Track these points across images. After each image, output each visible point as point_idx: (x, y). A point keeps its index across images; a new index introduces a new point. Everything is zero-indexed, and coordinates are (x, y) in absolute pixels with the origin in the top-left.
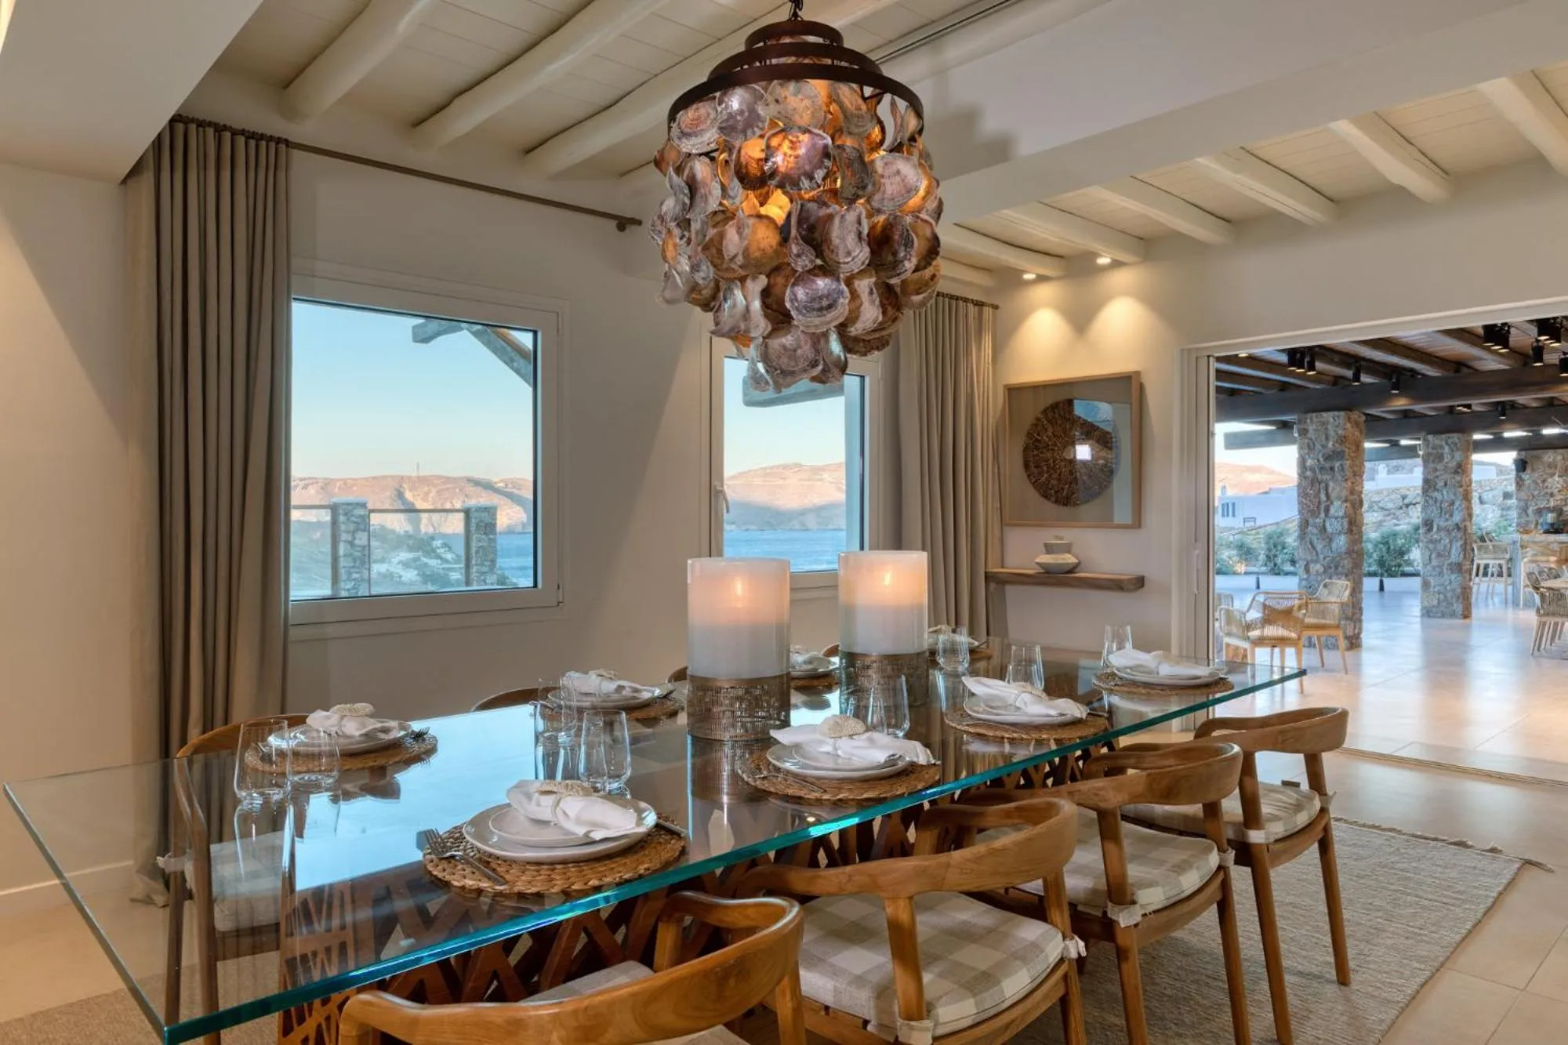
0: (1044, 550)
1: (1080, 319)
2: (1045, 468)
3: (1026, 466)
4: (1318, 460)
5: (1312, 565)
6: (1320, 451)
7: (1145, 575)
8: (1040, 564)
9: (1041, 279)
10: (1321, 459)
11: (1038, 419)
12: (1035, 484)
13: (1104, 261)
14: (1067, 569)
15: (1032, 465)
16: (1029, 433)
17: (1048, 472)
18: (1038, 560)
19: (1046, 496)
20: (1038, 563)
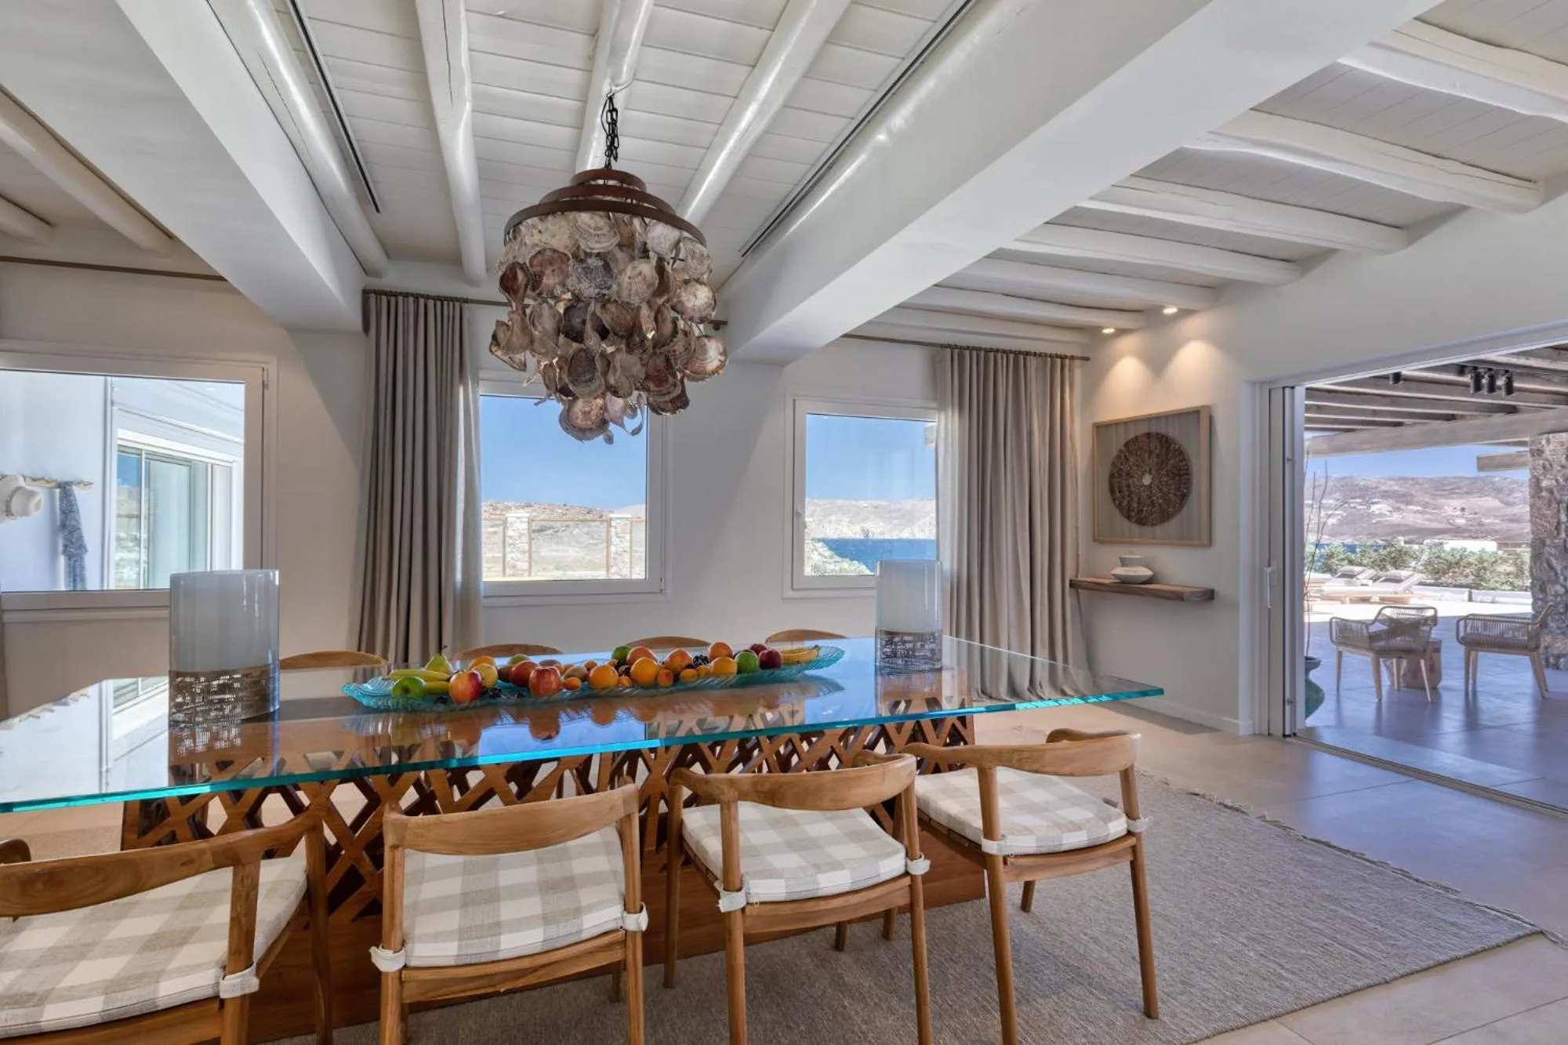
0: (1119, 563)
1: (1157, 363)
2: (1127, 493)
3: (1112, 491)
4: (1557, 481)
5: (1549, 586)
6: (1559, 471)
7: (1216, 588)
8: (1116, 576)
9: (1121, 332)
10: (1561, 480)
11: (1120, 451)
12: (1120, 507)
13: (1170, 311)
14: (1143, 580)
15: (1117, 490)
16: (1113, 463)
17: (1129, 496)
18: (1114, 572)
19: (1129, 517)
20: (1114, 575)
